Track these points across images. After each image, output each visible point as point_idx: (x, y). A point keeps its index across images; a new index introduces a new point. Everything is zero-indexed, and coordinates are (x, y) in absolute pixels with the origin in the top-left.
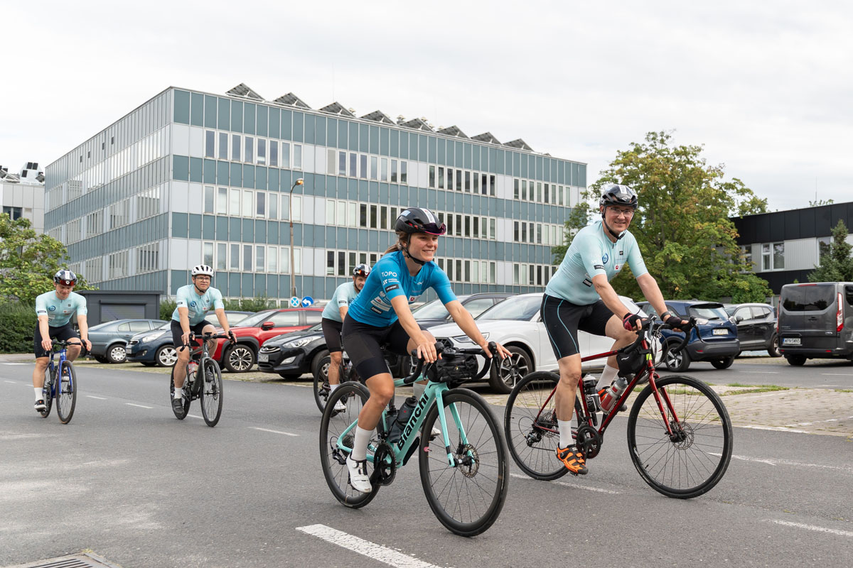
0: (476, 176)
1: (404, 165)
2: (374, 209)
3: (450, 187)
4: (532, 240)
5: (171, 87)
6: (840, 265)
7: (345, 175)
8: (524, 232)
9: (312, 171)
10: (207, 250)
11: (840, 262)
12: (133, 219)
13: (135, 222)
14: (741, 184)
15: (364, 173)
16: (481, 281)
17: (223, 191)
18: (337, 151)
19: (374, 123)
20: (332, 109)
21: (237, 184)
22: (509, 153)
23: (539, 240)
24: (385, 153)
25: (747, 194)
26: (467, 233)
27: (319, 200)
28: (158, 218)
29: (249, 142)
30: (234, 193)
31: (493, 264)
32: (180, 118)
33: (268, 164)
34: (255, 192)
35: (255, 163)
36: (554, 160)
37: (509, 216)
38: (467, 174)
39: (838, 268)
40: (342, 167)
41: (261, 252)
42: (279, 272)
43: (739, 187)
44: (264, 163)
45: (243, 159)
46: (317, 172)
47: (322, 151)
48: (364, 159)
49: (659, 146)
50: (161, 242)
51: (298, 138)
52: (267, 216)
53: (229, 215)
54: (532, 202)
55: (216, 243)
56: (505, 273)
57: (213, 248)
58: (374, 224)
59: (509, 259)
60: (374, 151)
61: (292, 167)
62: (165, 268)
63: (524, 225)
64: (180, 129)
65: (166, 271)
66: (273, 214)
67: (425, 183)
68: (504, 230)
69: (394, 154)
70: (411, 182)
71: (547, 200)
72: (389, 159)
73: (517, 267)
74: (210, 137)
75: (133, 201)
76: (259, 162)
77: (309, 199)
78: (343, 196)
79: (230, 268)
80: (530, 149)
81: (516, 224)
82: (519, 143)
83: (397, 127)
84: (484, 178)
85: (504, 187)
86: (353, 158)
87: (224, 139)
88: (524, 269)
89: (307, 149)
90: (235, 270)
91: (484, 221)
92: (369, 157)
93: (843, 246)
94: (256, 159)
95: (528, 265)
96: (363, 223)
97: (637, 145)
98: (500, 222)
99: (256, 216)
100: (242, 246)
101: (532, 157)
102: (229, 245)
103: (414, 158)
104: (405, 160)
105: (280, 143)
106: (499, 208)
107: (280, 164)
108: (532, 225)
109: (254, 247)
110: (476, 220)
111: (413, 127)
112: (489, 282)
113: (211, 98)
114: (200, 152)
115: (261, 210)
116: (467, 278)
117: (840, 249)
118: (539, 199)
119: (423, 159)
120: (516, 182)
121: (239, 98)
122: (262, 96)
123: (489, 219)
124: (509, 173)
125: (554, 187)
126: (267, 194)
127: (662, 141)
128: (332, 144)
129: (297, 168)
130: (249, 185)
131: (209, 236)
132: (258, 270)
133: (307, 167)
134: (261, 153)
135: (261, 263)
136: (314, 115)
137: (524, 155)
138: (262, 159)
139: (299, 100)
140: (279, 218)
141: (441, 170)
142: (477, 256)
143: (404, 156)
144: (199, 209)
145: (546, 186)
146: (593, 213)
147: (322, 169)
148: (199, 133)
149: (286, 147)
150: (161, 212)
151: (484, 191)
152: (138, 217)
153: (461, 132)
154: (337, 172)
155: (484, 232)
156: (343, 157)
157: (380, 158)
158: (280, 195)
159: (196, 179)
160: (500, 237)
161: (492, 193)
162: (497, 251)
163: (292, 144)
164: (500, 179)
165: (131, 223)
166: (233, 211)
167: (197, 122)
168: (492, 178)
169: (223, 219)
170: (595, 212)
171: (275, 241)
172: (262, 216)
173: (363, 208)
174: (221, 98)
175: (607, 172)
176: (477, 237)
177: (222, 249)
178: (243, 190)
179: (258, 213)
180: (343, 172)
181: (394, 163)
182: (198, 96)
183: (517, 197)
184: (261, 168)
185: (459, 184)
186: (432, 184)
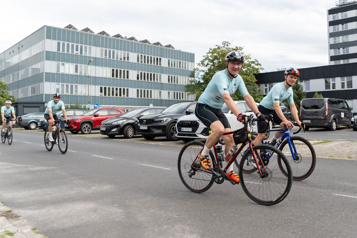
0: (154, 58)
1: (128, 54)
2: (117, 71)
3: (145, 62)
4: (174, 82)
5: (45, 26)
6: (297, 92)
7: (106, 58)
8: (172, 79)
9: (95, 57)
10: (57, 86)
11: (297, 91)
12: (30, 75)
13: (31, 76)
14: (257, 62)
15: (113, 57)
16: (156, 98)
17: (63, 64)
18: (104, 49)
19: (117, 38)
20: (102, 33)
21: (68, 61)
22: (166, 49)
23: (177, 82)
24: (121, 49)
25: (259, 66)
26: (151, 79)
27: (97, 67)
28: (40, 75)
29: (73, 46)
30: (67, 65)
31: (160, 92)
32: (48, 37)
33: (79, 54)
34: (74, 65)
35: (75, 53)
36: (183, 52)
37: (166, 73)
38: (151, 57)
39: (296, 93)
40: (106, 55)
41: (76, 87)
42: (83, 95)
43: (256, 63)
44: (78, 54)
45: (70, 52)
46: (97, 57)
47: (99, 49)
48: (114, 52)
49: (226, 47)
50: (41, 84)
51: (90, 44)
52: (78, 74)
53: (65, 73)
54: (174, 68)
55: (60, 84)
56: (165, 95)
57: (59, 86)
58: (117, 76)
59: (166, 90)
60: (117, 49)
61: (88, 55)
62: (42, 93)
63: (172, 76)
64: (48, 41)
65: (43, 94)
66: (81, 73)
67: (136, 61)
68: (164, 79)
69: (125, 50)
70: (131, 60)
71: (180, 68)
72: (123, 52)
73: (169, 92)
74: (59, 44)
75: (30, 69)
76: (76, 53)
77: (94, 67)
78: (106, 66)
79: (65, 93)
80: (174, 48)
81: (169, 76)
82: (169, 46)
83: (125, 40)
84: (157, 59)
85: (164, 62)
86: (110, 51)
87: (64, 44)
88: (172, 93)
89: (93, 48)
90: (67, 94)
91: (157, 75)
92: (116, 51)
93: (298, 85)
94: (75, 52)
95: (173, 92)
96: (113, 76)
97: (218, 46)
98: (163, 75)
99: (75, 73)
100: (70, 85)
101: (175, 51)
102: (65, 84)
103: (132, 51)
104: (128, 52)
105: (84, 46)
106: (163, 70)
107: (83, 54)
108: (174, 77)
109: (74, 85)
110: (154, 75)
111: (131, 40)
112: (159, 98)
113: (59, 29)
114: (55, 50)
115: (76, 71)
116: (151, 97)
117: (297, 86)
118: (177, 67)
119: (135, 52)
120: (169, 60)
121: (69, 29)
122: (77, 29)
123: (159, 74)
124: (166, 57)
125: (183, 62)
126: (79, 65)
127: (227, 45)
128: (102, 46)
129: (90, 55)
130: (72, 62)
131: (58, 81)
132: (75, 94)
133: (93, 55)
134: (77, 50)
135: (76, 91)
136: (96, 36)
137: (172, 51)
138: (77, 52)
139: (90, 30)
140: (83, 74)
141: (141, 56)
142: (155, 89)
143: (128, 51)
144: (54, 71)
145: (180, 62)
146: (200, 72)
147: (99, 56)
148: (55, 43)
149: (86, 48)
150: (41, 72)
151: (157, 64)
152: (32, 74)
153: (149, 42)
154: (104, 57)
155: (157, 79)
156: (106, 51)
157: (119, 51)
158: (83, 65)
159: (54, 60)
160: (163, 82)
161: (160, 65)
162: (162, 87)
163: (88, 47)
164: (163, 59)
165: (29, 76)
166: (67, 72)
167: (54, 39)
168: (160, 59)
169: (63, 75)
170: (201, 72)
171: (81, 83)
172: (77, 73)
173: (113, 70)
174: (63, 30)
175: (205, 56)
176: (155, 81)
177: (63, 85)
178: (70, 64)
179: (75, 72)
180: (106, 57)
181: (124, 53)
182: (55, 29)
183: (169, 66)
184: (77, 55)
185: (148, 61)
186: (138, 61)
